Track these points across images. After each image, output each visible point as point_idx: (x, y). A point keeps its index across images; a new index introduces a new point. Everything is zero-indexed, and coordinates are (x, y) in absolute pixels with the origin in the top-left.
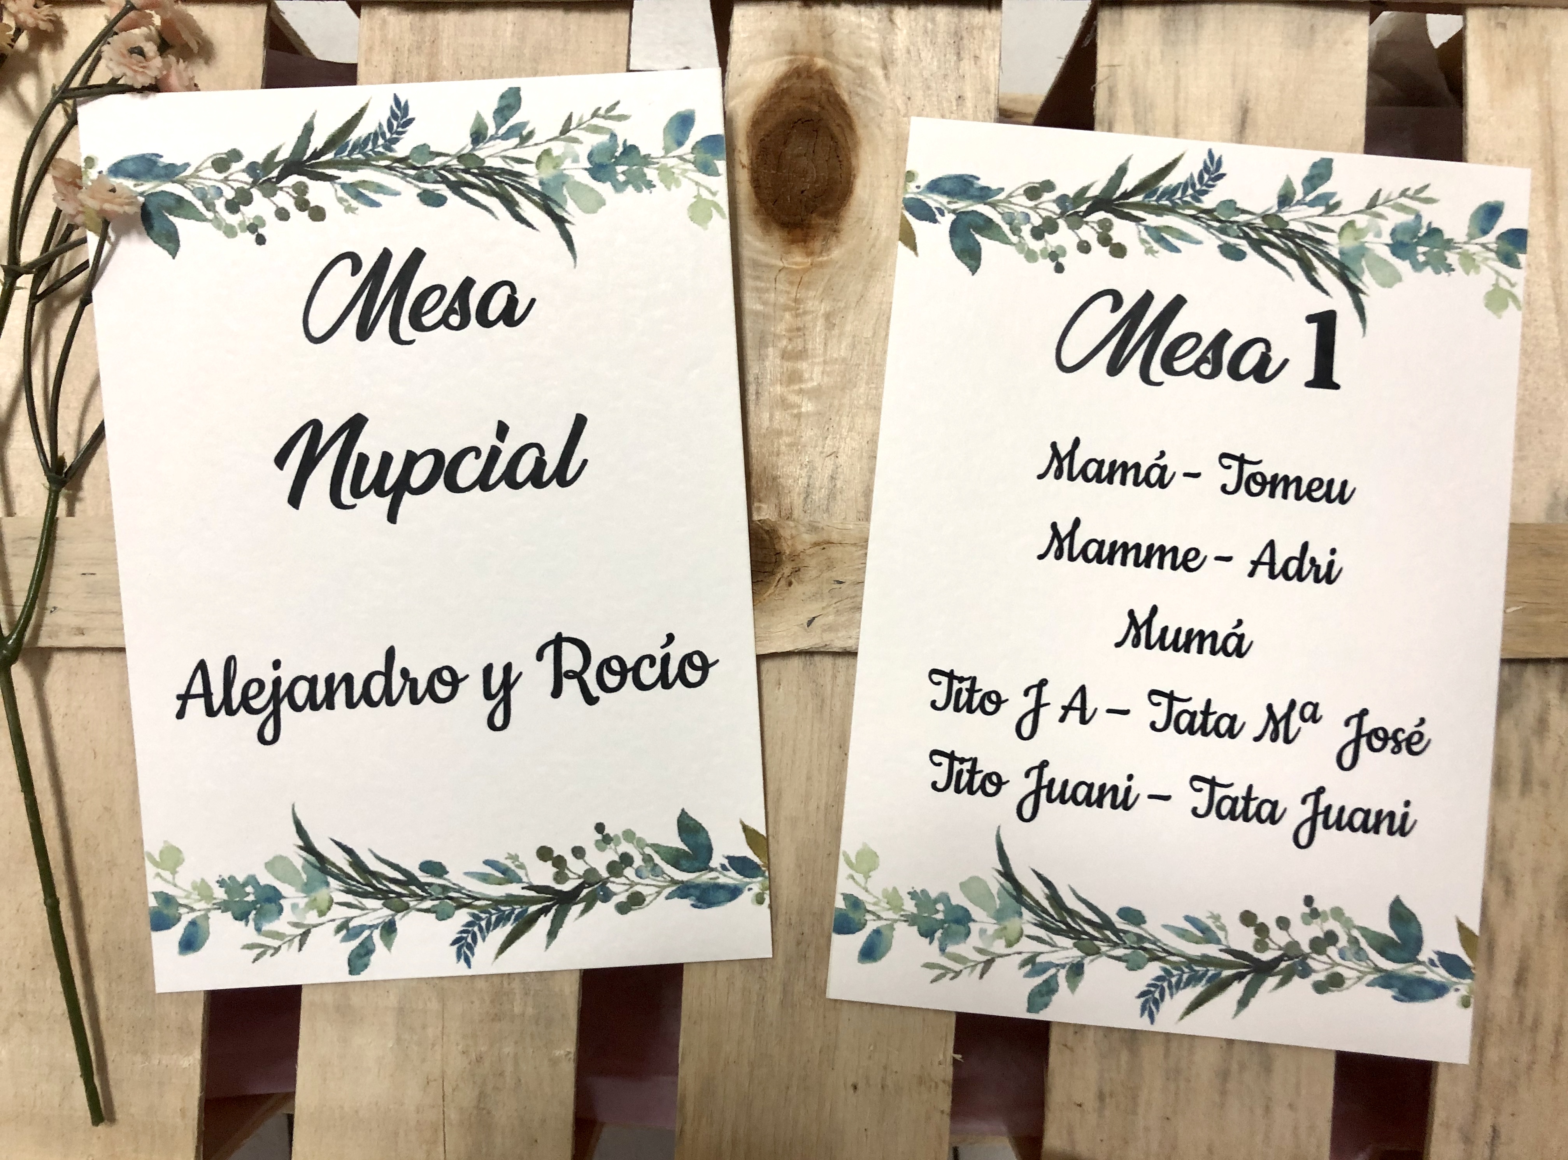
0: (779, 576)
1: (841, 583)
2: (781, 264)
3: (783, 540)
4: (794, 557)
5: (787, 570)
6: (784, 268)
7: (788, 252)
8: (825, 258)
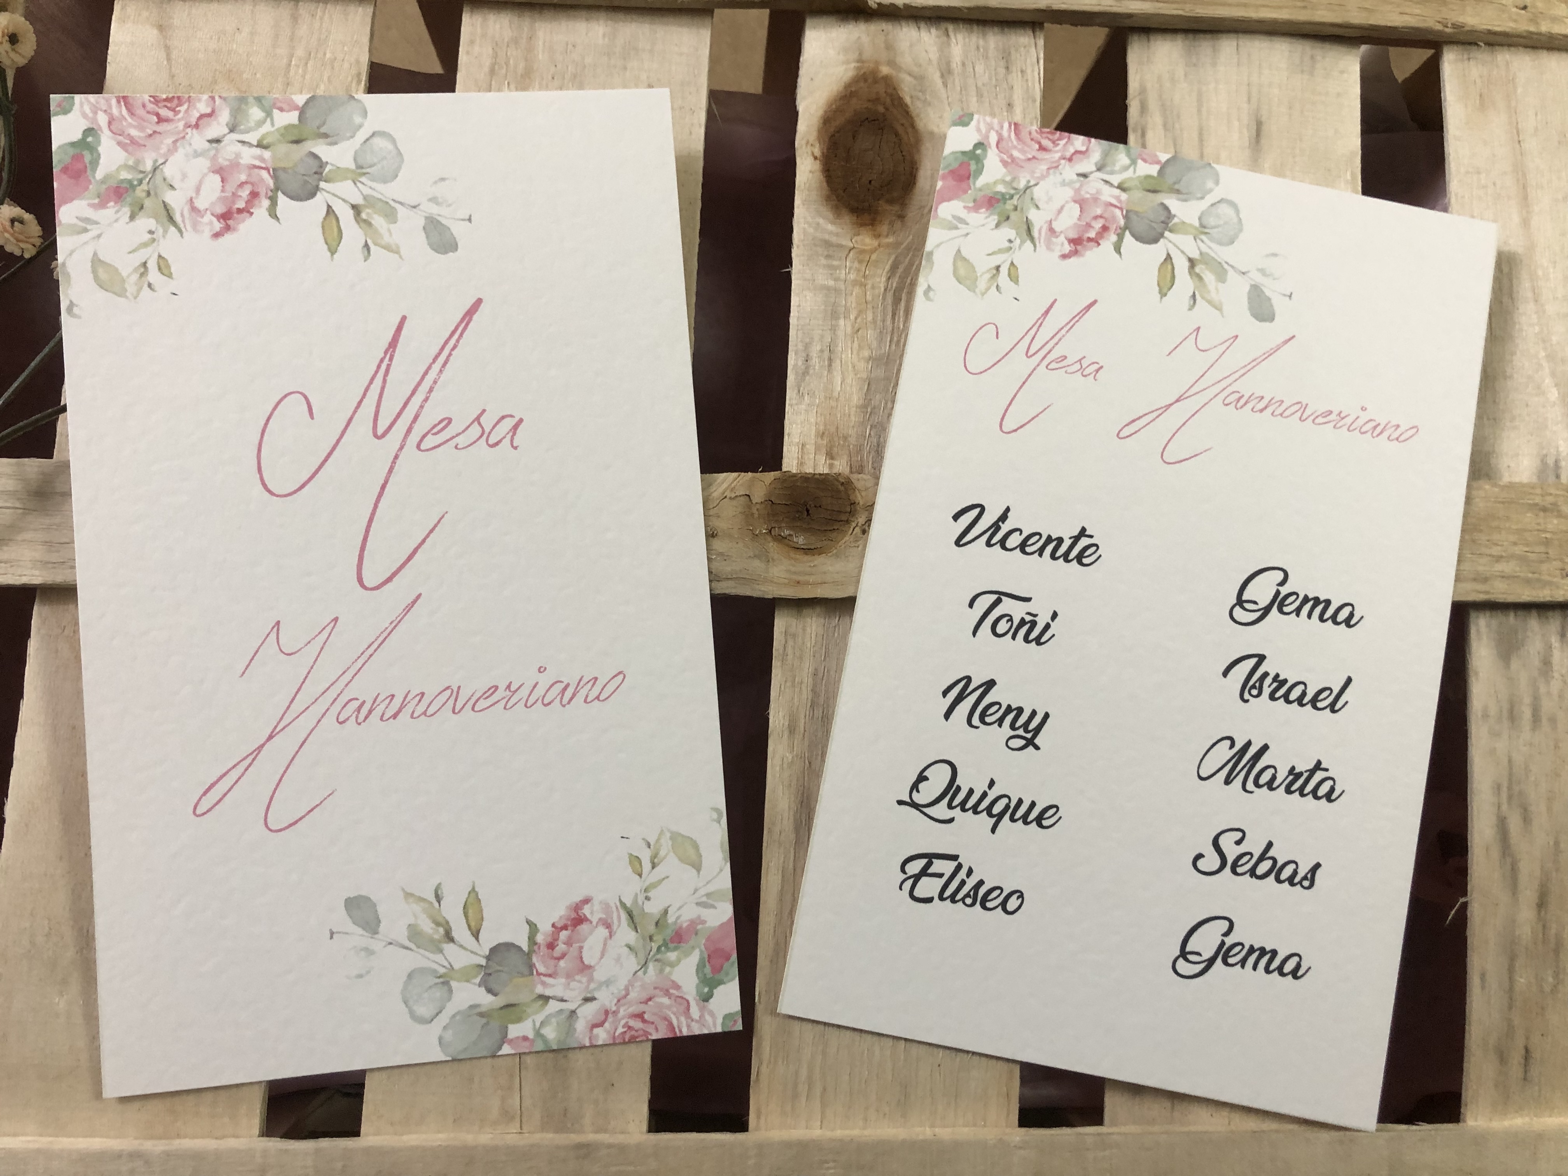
0: (854, 525)
2: (851, 244)
3: (856, 491)
4: (867, 507)
5: (861, 519)
6: (853, 248)
7: (858, 234)
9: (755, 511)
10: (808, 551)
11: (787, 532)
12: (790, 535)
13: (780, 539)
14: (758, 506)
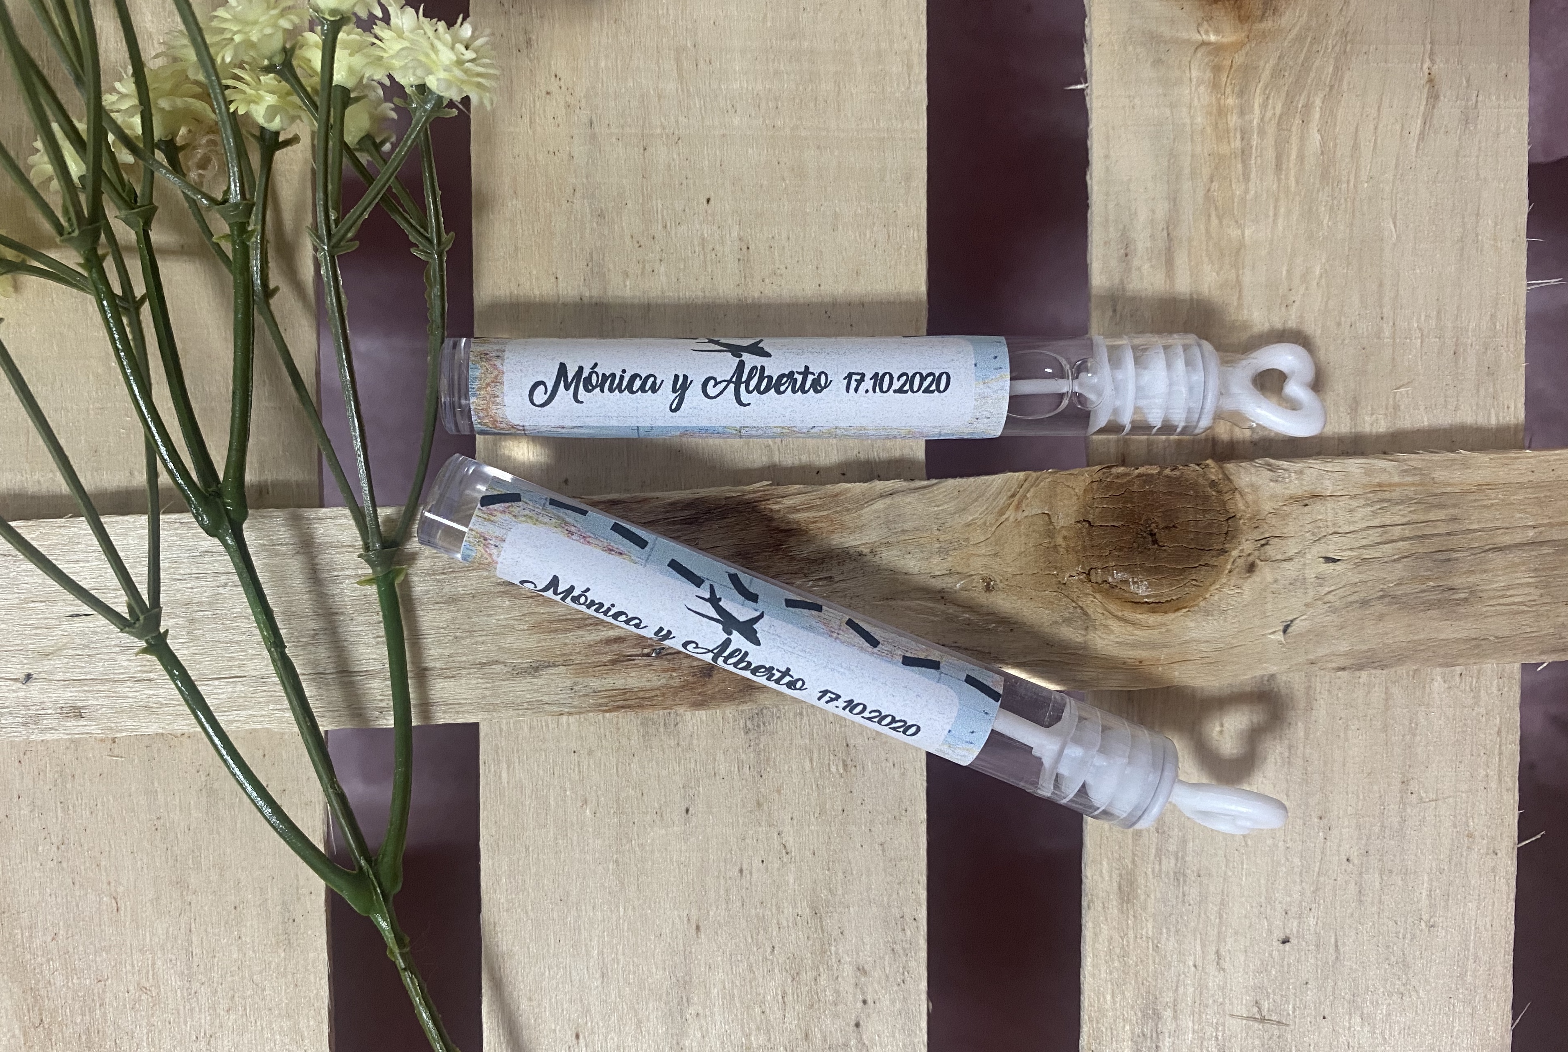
0: (1235, 553)
1: (1334, 561)
2: (1197, 37)
3: (1238, 496)
4: (1257, 521)
5: (1246, 545)
6: (1204, 44)
7: (1209, 19)
8: (1270, 23)
9: (1060, 541)
10: (1156, 606)
11: (1119, 576)
12: (1126, 582)
13: (1109, 590)
14: (1064, 533)
